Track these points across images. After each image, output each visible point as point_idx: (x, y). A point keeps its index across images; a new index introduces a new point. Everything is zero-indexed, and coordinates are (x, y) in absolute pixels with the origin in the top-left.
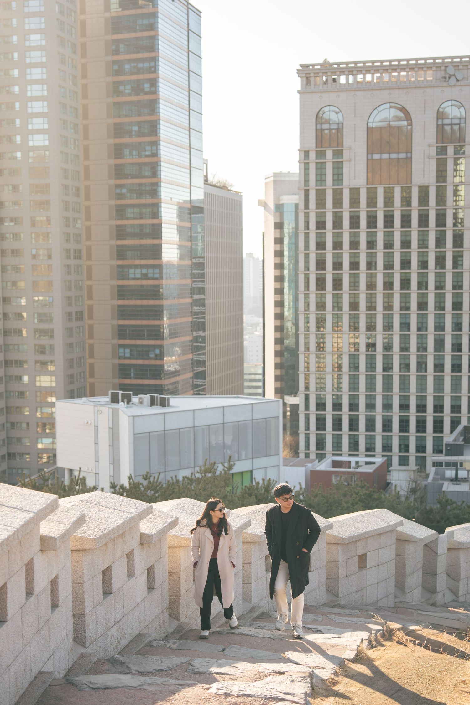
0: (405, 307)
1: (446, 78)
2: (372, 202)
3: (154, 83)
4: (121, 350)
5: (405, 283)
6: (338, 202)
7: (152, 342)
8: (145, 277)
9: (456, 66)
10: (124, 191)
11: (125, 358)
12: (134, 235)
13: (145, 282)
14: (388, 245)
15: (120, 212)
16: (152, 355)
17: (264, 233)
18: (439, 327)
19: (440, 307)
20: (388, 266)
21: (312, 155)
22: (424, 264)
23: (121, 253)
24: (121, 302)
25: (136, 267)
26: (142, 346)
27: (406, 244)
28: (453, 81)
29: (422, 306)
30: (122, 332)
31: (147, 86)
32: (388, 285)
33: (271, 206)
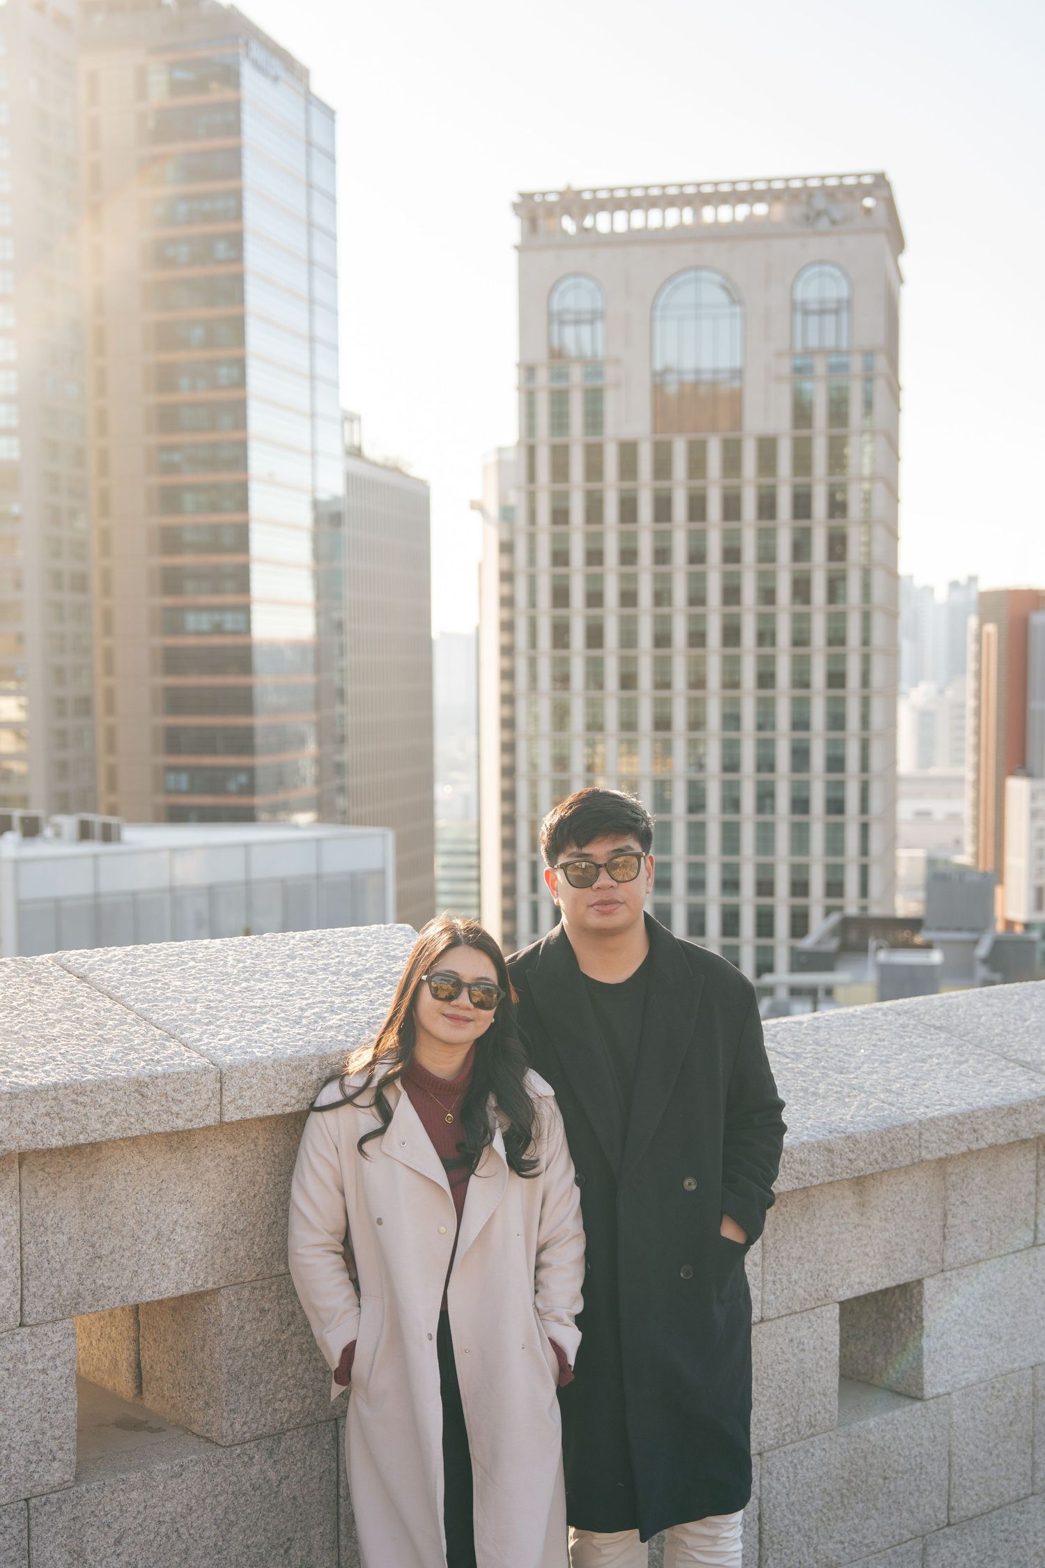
0: (731, 682)
1: (810, 218)
2: (662, 468)
3: (237, 241)
4: (171, 777)
5: (732, 635)
6: (594, 470)
7: (232, 761)
8: (218, 630)
9: (830, 194)
10: (176, 457)
11: (178, 792)
12: (200, 549)
13: (217, 641)
14: (697, 557)
15: (169, 499)
16: (232, 786)
17: (480, 565)
18: (801, 723)
19: (801, 681)
20: (697, 598)
21: (542, 376)
22: (768, 595)
23: (171, 582)
24: (171, 681)
25: (199, 609)
26: (214, 769)
27: (732, 554)
28: (824, 224)
29: (766, 679)
30: (173, 741)
31: (221, 249)
32: (697, 638)
33: (493, 510)
